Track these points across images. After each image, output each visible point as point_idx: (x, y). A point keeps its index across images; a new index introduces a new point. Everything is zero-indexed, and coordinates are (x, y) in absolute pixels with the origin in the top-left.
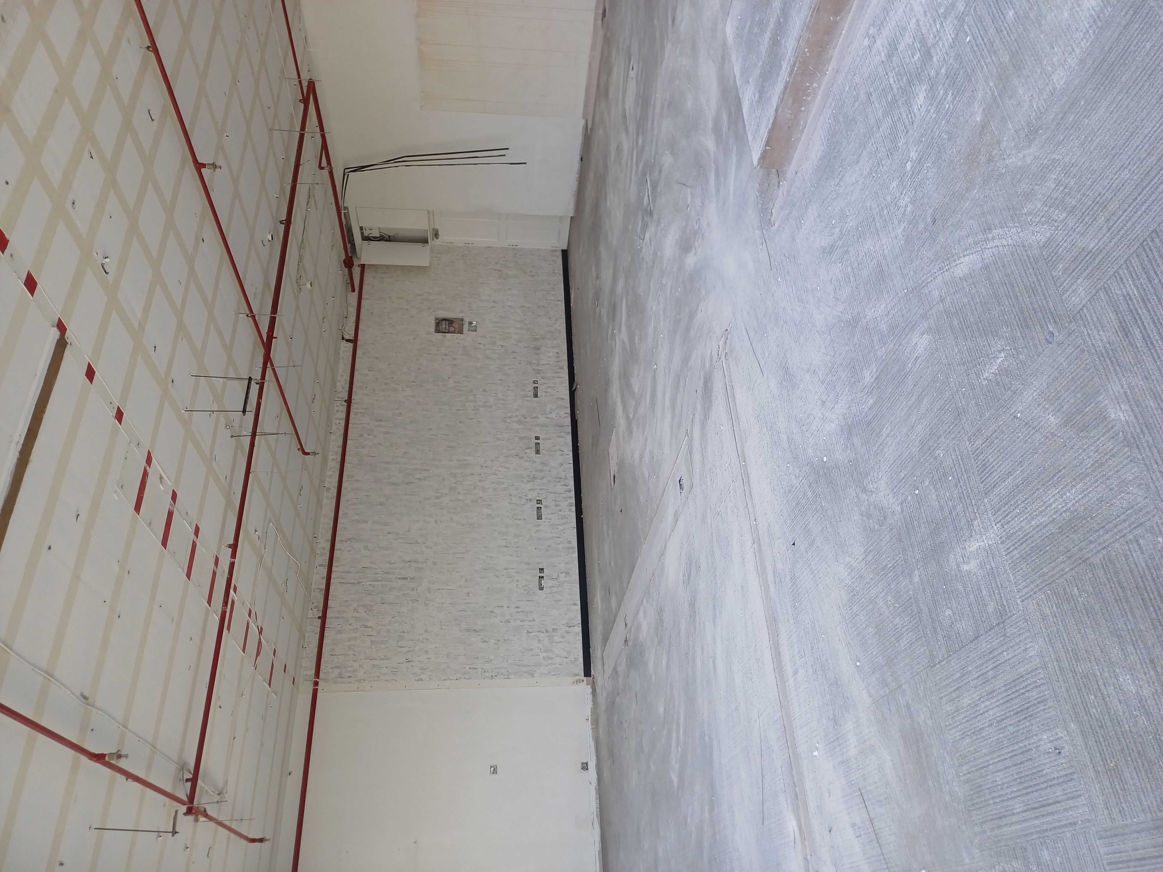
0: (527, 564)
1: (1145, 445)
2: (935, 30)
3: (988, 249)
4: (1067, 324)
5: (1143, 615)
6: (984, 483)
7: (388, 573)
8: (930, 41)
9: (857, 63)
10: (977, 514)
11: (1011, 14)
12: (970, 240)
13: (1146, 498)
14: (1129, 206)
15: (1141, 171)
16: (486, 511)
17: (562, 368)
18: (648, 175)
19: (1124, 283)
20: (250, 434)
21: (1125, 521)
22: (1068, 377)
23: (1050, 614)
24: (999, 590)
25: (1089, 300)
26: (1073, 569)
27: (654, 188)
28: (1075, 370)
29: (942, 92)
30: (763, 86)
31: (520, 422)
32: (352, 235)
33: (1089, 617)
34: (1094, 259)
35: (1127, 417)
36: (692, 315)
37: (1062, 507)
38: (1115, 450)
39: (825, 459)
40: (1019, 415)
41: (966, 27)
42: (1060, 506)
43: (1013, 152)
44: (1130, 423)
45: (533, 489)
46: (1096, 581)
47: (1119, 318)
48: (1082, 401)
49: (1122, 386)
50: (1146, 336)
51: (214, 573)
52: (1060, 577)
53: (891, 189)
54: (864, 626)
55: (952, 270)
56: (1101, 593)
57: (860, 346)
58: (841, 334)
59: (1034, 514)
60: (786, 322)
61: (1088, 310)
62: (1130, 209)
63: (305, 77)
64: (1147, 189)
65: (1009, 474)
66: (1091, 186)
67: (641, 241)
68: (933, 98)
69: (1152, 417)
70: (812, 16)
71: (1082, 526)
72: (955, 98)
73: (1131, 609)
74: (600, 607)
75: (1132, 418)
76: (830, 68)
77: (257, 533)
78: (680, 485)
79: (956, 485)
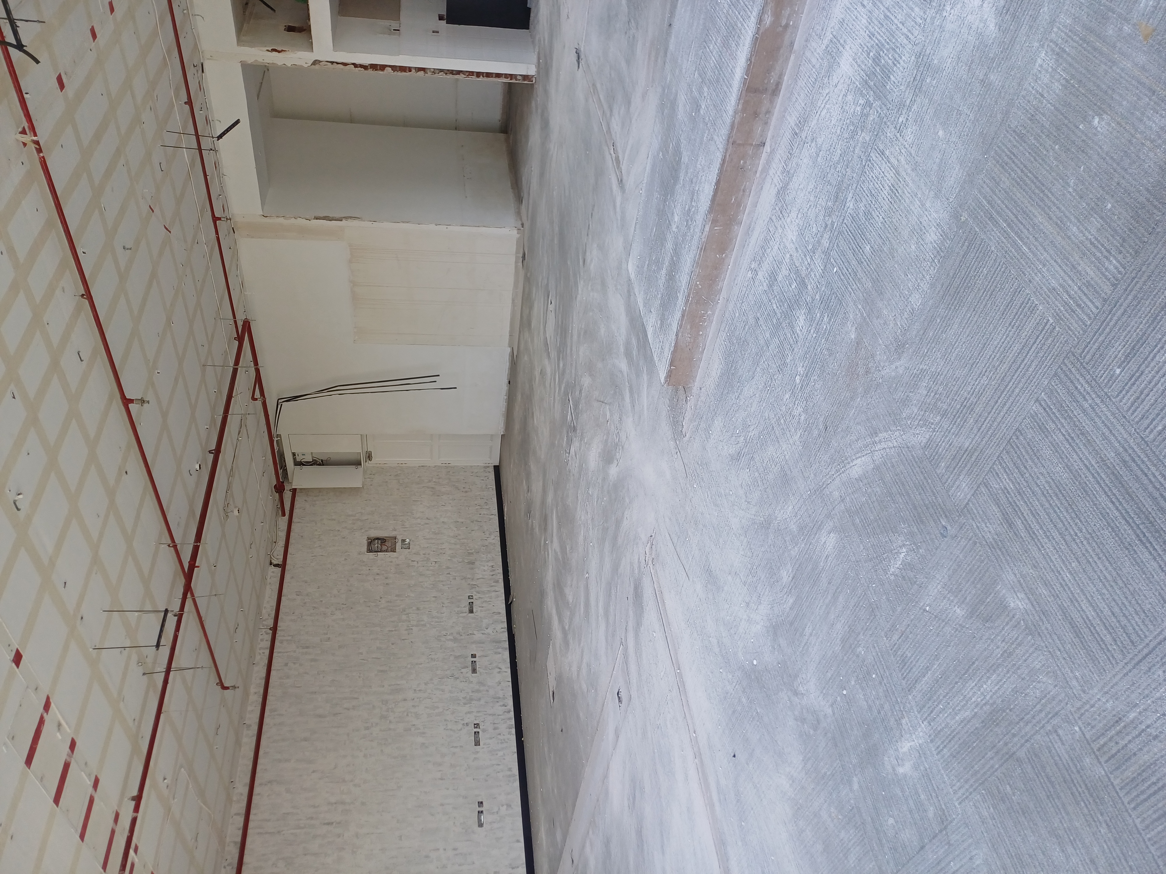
0: (465, 797)
1: (1045, 632)
2: (806, 263)
3: (877, 451)
4: (957, 518)
5: (1075, 811)
6: (906, 680)
7: (312, 818)
8: (803, 273)
9: (743, 293)
10: (904, 713)
11: (868, 248)
12: (860, 444)
13: (1056, 686)
14: (992, 409)
15: (997, 378)
16: (420, 740)
17: (497, 582)
18: (570, 395)
19: (1000, 478)
20: (165, 670)
21: (1041, 711)
22: (966, 569)
23: (988, 816)
24: (935, 792)
25: (973, 495)
26: (1002, 765)
27: (576, 406)
28: (971, 562)
29: (818, 315)
30: (663, 315)
31: (455, 640)
32: (285, 461)
33: (1026, 818)
34: (971, 457)
35: (1025, 606)
36: (618, 523)
37: (982, 700)
38: (1020, 639)
39: (755, 662)
40: (928, 608)
41: (832, 260)
42: (979, 700)
43: (887, 364)
44: (1029, 611)
45: (469, 713)
46: (1025, 776)
47: (1001, 511)
48: (982, 591)
49: (1015, 575)
50: (1028, 526)
51: (113, 832)
52: (991, 775)
53: (785, 400)
54: (811, 842)
55: (847, 472)
56: (1032, 789)
57: (774, 547)
58: (756, 536)
59: (957, 708)
60: (704, 526)
61: (973, 504)
62: (994, 410)
63: (241, 317)
64: (1005, 393)
65: (927, 669)
66: (957, 392)
67: (567, 455)
68: (812, 320)
69: (1046, 605)
70: (700, 254)
71: (1003, 719)
72: (830, 320)
73: (1064, 805)
74: (544, 843)
75: (1029, 606)
76: (721, 298)
77: (166, 781)
78: (619, 698)
79: (881, 683)
